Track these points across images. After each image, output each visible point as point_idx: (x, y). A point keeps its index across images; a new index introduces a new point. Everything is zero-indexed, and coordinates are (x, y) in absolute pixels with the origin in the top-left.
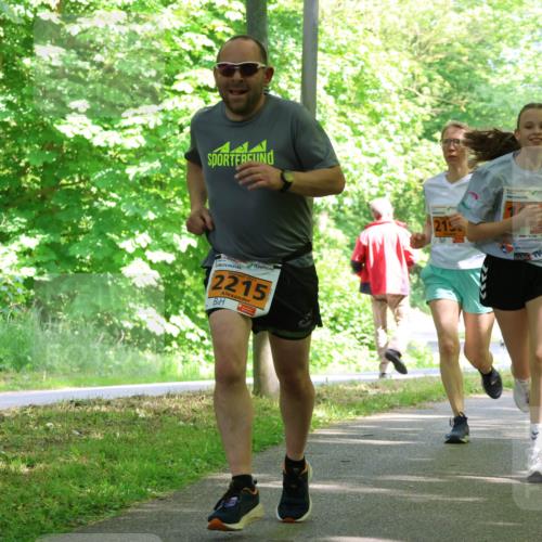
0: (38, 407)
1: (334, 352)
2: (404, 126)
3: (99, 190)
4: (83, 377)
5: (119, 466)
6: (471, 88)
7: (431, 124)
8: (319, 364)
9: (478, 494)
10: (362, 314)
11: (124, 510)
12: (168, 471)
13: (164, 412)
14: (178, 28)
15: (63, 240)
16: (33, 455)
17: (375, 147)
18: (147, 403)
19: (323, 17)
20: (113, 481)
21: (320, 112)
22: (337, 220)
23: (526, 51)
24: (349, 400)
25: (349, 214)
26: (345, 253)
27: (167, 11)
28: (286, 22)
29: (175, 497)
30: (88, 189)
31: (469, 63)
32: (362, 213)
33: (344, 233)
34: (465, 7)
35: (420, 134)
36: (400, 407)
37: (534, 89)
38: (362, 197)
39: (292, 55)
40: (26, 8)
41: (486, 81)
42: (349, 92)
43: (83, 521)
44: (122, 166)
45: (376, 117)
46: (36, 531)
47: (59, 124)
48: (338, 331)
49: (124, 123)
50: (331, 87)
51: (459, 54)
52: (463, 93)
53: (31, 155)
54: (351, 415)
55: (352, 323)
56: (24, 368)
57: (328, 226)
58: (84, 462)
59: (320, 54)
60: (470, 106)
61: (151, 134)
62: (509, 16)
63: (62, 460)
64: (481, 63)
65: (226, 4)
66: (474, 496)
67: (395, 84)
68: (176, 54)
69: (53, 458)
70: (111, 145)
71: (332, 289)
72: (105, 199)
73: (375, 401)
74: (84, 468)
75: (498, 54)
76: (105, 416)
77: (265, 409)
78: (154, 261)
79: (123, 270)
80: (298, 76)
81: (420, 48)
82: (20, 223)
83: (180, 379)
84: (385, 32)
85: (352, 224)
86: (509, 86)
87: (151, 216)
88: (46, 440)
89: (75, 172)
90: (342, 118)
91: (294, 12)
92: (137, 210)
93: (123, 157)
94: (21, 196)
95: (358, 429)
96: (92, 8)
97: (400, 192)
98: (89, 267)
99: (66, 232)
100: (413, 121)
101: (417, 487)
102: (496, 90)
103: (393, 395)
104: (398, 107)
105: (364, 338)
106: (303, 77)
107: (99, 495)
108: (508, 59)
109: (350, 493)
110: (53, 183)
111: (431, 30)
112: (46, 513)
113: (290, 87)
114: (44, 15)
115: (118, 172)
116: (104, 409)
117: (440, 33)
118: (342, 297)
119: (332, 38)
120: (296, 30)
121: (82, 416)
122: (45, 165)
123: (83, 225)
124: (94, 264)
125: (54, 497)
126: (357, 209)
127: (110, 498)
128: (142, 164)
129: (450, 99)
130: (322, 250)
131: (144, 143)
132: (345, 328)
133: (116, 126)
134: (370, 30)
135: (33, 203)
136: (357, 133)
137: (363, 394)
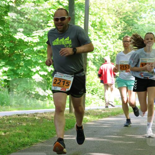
0: (8, 116)
1: (92, 101)
2: (113, 36)
3: (26, 54)
4: (20, 108)
5: (30, 133)
6: (132, 25)
7: (121, 35)
8: (88, 104)
9: (133, 141)
10: (101, 90)
11: (32, 145)
12: (44, 134)
13: (44, 118)
14: (49, 8)
15: (15, 68)
16: (6, 130)
17: (105, 42)
18: (38, 115)
19: (91, 5)
20: (28, 137)
21: (89, 32)
22: (94, 63)
23: (148, 15)
24: (97, 114)
25: (97, 61)
26: (96, 72)
27: (46, 3)
28: (80, 6)
29: (46, 142)
30: (23, 54)
31: (132, 18)
32: (101, 61)
33: (96, 66)
34: (131, 2)
35: (118, 38)
36: (111, 116)
37: (150, 25)
38: (101, 56)
39: (81, 16)
40: (6, 2)
41: (137, 23)
42: (98, 26)
43: (20, 149)
44: (32, 47)
45: (105, 33)
46: (6, 152)
47: (15, 35)
48: (94, 95)
49: (33, 35)
50: (93, 25)
51: (129, 15)
52: (130, 27)
53: (6, 44)
54: (97, 118)
55: (98, 92)
56: (4, 105)
57: (91, 64)
58: (20, 132)
59: (89, 15)
60: (132, 30)
61: (41, 38)
62: (144, 4)
63: (14, 131)
64: (136, 18)
65: (63, 1)
66: (132, 141)
67: (111, 24)
68: (48, 15)
69: (11, 131)
70: (29, 41)
71: (92, 82)
72: (28, 57)
73: (104, 114)
74: (20, 134)
75: (140, 15)
76: (26, 119)
77: (72, 117)
78: (41, 75)
79: (32, 77)
80: (83, 22)
81: (118, 13)
82: (3, 63)
83: (48, 108)
84: (108, 9)
85: (98, 64)
86: (144, 24)
87: (41, 61)
88: (10, 126)
89: (19, 49)
90: (96, 34)
91: (82, 3)
92: (36, 60)
93: (33, 45)
94: (3, 56)
95: (99, 122)
96: (24, 2)
97: (112, 55)
98: (22, 76)
99: (16, 66)
100: (116, 35)
101: (116, 139)
102: (140, 26)
103: (109, 113)
104: (112, 31)
105: (101, 96)
106: (85, 22)
107: (25, 141)
108: (143, 17)
109: (96, 141)
110: (12, 52)
111: (121, 8)
112: (9, 146)
113: (81, 25)
114: (11, 4)
115: (31, 49)
116: (26, 117)
117: (124, 9)
118: (95, 85)
119: (93, 11)
120: (83, 8)
121: (20, 119)
122: (11, 47)
123: (21, 64)
124: (24, 75)
125: (12, 142)
126: (100, 60)
127: (28, 142)
128: (38, 47)
129: (127, 28)
130: (89, 71)
131: (39, 41)
132: (96, 93)
133: (31, 36)
134: (104, 9)
135: (7, 58)
136: (100, 38)
137: (100, 112)
